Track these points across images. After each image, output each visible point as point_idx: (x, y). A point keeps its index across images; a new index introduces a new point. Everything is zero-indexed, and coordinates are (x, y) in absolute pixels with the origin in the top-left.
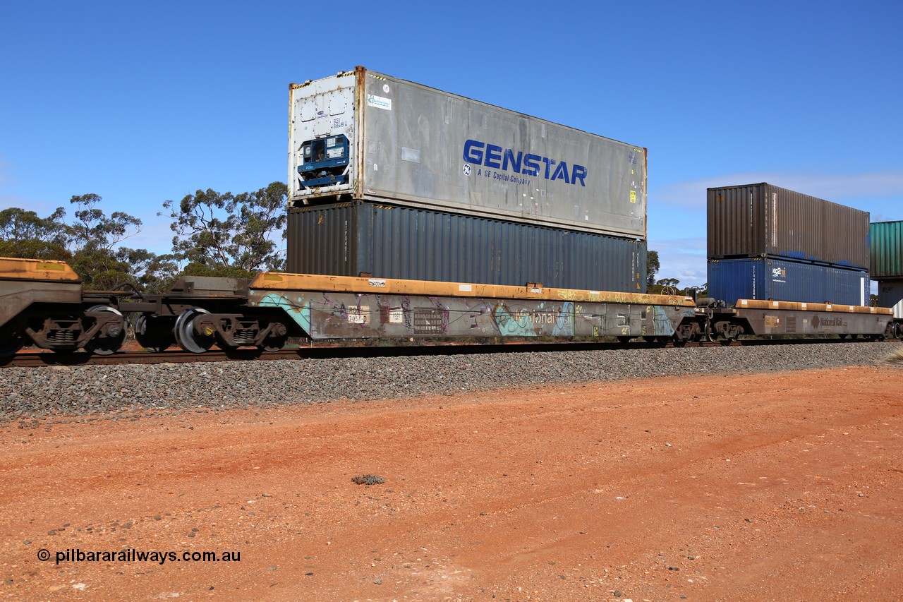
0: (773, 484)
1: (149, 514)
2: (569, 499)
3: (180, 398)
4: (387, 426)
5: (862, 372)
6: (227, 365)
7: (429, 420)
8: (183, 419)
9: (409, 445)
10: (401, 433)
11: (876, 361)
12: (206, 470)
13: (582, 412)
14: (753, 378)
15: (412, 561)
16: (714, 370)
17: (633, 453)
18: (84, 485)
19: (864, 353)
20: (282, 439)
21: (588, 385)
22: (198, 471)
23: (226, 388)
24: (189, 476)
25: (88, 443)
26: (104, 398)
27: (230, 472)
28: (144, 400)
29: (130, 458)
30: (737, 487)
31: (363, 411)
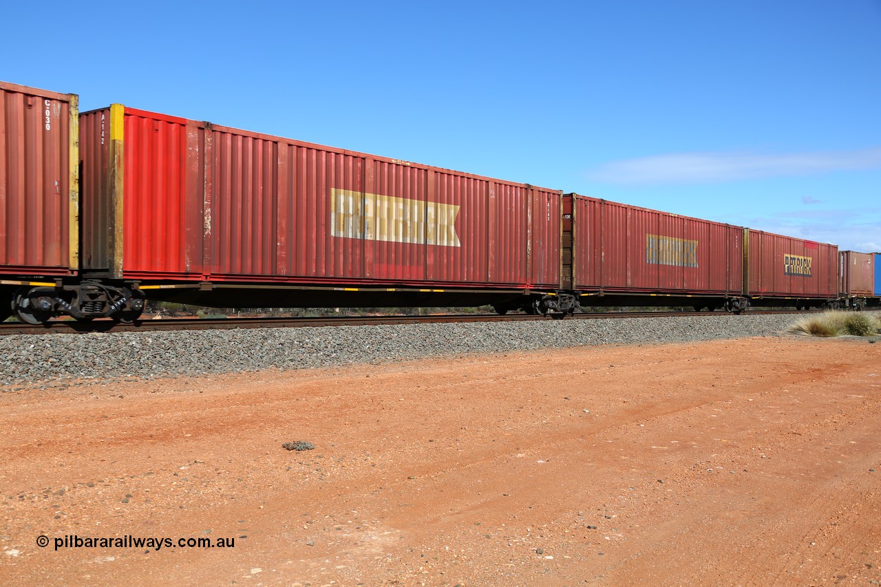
0: (684, 447)
1: (82, 481)
2: (493, 463)
3: (109, 367)
4: (316, 394)
5: (765, 342)
6: (156, 335)
7: (357, 388)
8: (113, 388)
9: (337, 413)
10: (329, 401)
11: (778, 332)
12: (137, 437)
13: (504, 381)
14: (665, 348)
15: (341, 523)
16: (629, 341)
17: (553, 419)
18: (15, 453)
19: (768, 324)
20: (212, 407)
21: (509, 355)
22: (130, 438)
23: (155, 357)
24: (120, 444)
25: (15, 412)
26: (31, 368)
27: (162, 440)
28: (72, 369)
29: (60, 427)
30: (650, 450)
31: (291, 379)
